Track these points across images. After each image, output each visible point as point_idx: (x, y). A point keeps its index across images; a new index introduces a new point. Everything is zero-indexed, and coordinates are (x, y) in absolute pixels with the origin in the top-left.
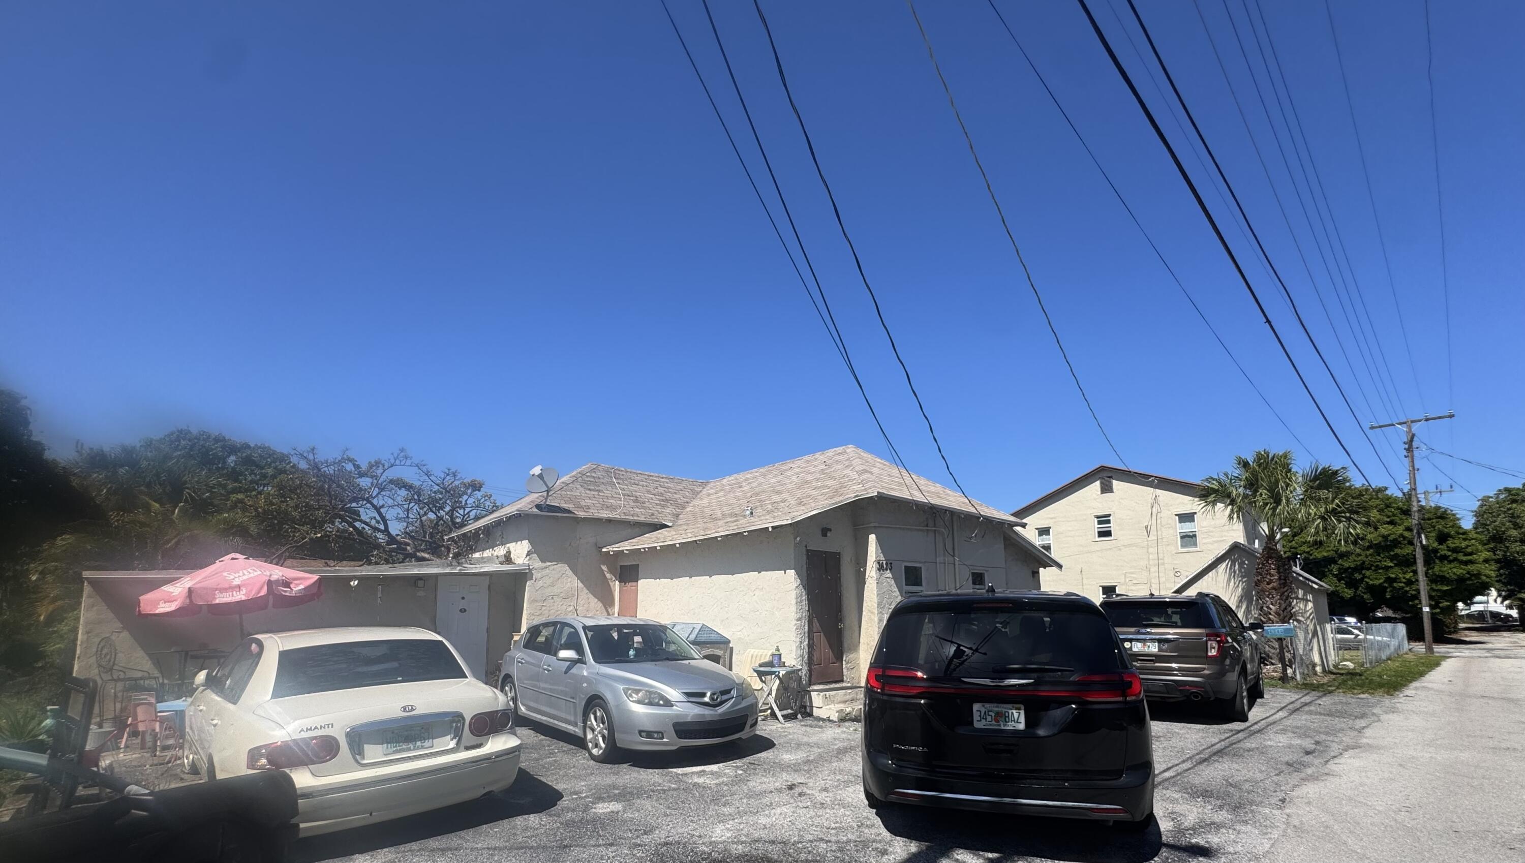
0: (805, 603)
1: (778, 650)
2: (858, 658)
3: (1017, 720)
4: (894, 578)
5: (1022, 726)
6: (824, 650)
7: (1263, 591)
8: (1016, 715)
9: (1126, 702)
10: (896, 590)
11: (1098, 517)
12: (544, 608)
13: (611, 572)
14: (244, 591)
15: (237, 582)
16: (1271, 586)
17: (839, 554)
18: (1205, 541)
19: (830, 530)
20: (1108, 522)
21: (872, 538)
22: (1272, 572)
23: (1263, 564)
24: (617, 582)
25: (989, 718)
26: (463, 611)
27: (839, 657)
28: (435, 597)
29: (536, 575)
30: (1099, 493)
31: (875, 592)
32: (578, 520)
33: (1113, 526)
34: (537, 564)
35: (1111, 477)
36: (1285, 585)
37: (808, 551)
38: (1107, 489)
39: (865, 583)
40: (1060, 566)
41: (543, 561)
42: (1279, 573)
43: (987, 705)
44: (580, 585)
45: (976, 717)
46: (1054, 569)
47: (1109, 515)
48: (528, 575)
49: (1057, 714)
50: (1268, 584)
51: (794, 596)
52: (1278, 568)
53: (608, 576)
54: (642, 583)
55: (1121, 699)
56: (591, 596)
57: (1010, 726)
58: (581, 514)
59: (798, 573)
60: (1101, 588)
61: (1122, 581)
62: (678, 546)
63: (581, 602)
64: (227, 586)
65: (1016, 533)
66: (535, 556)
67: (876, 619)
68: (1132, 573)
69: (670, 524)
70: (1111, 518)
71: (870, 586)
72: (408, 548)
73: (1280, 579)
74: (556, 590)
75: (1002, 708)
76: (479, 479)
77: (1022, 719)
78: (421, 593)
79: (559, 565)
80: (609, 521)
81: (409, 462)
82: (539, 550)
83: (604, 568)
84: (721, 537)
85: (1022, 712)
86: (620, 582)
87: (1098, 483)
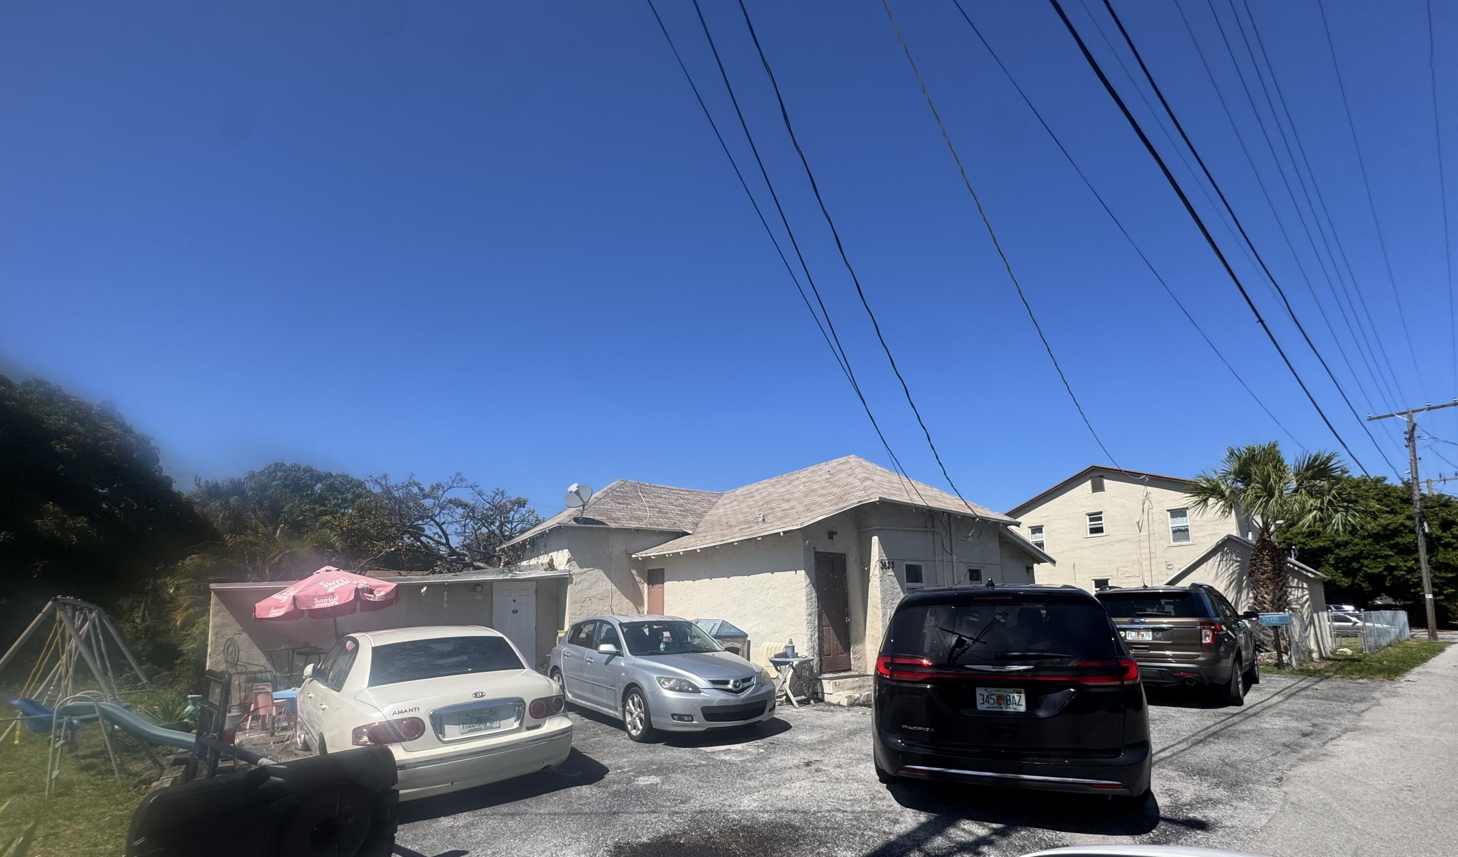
0: (815, 599)
1: (791, 642)
2: (865, 650)
3: (1018, 703)
4: (896, 576)
5: (1022, 709)
6: (833, 641)
7: (1257, 581)
8: (1017, 698)
9: (1123, 686)
10: (898, 586)
11: (1089, 515)
12: (583, 608)
13: (640, 576)
14: (337, 598)
15: (331, 590)
16: (1264, 576)
17: (844, 555)
18: (1197, 535)
19: (836, 533)
20: (1100, 519)
21: (875, 539)
22: (1266, 562)
23: (1257, 555)
24: (646, 585)
25: (991, 701)
26: (515, 612)
27: (847, 648)
28: (492, 601)
29: (576, 579)
30: (1091, 492)
31: (879, 589)
32: (610, 531)
33: (1105, 523)
34: (576, 569)
35: (1102, 476)
36: (1279, 575)
37: (816, 553)
38: (1098, 487)
39: (869, 581)
40: (1053, 562)
41: (581, 567)
42: (1274, 563)
43: (989, 689)
44: (614, 587)
45: (979, 699)
46: (1048, 565)
47: (1101, 513)
48: (569, 581)
49: (1057, 697)
50: (1262, 574)
51: (804, 594)
52: (1272, 560)
53: (638, 579)
54: (667, 584)
55: (1118, 683)
56: (623, 597)
57: (1011, 709)
58: (613, 525)
59: (808, 573)
60: (1093, 582)
61: (1115, 574)
62: (699, 551)
63: (615, 602)
64: (323, 594)
65: (1011, 532)
66: (574, 563)
67: (881, 615)
68: (1124, 567)
69: (690, 532)
70: (1102, 515)
71: (874, 584)
72: (466, 558)
73: (1274, 569)
74: (592, 593)
75: (1003, 692)
76: (523, 497)
77: (1023, 702)
78: (479, 597)
79: (595, 571)
80: (637, 530)
81: (464, 484)
82: (576, 558)
83: (634, 572)
84: (737, 542)
85: (1023, 696)
86: (648, 584)
87: (1089, 483)
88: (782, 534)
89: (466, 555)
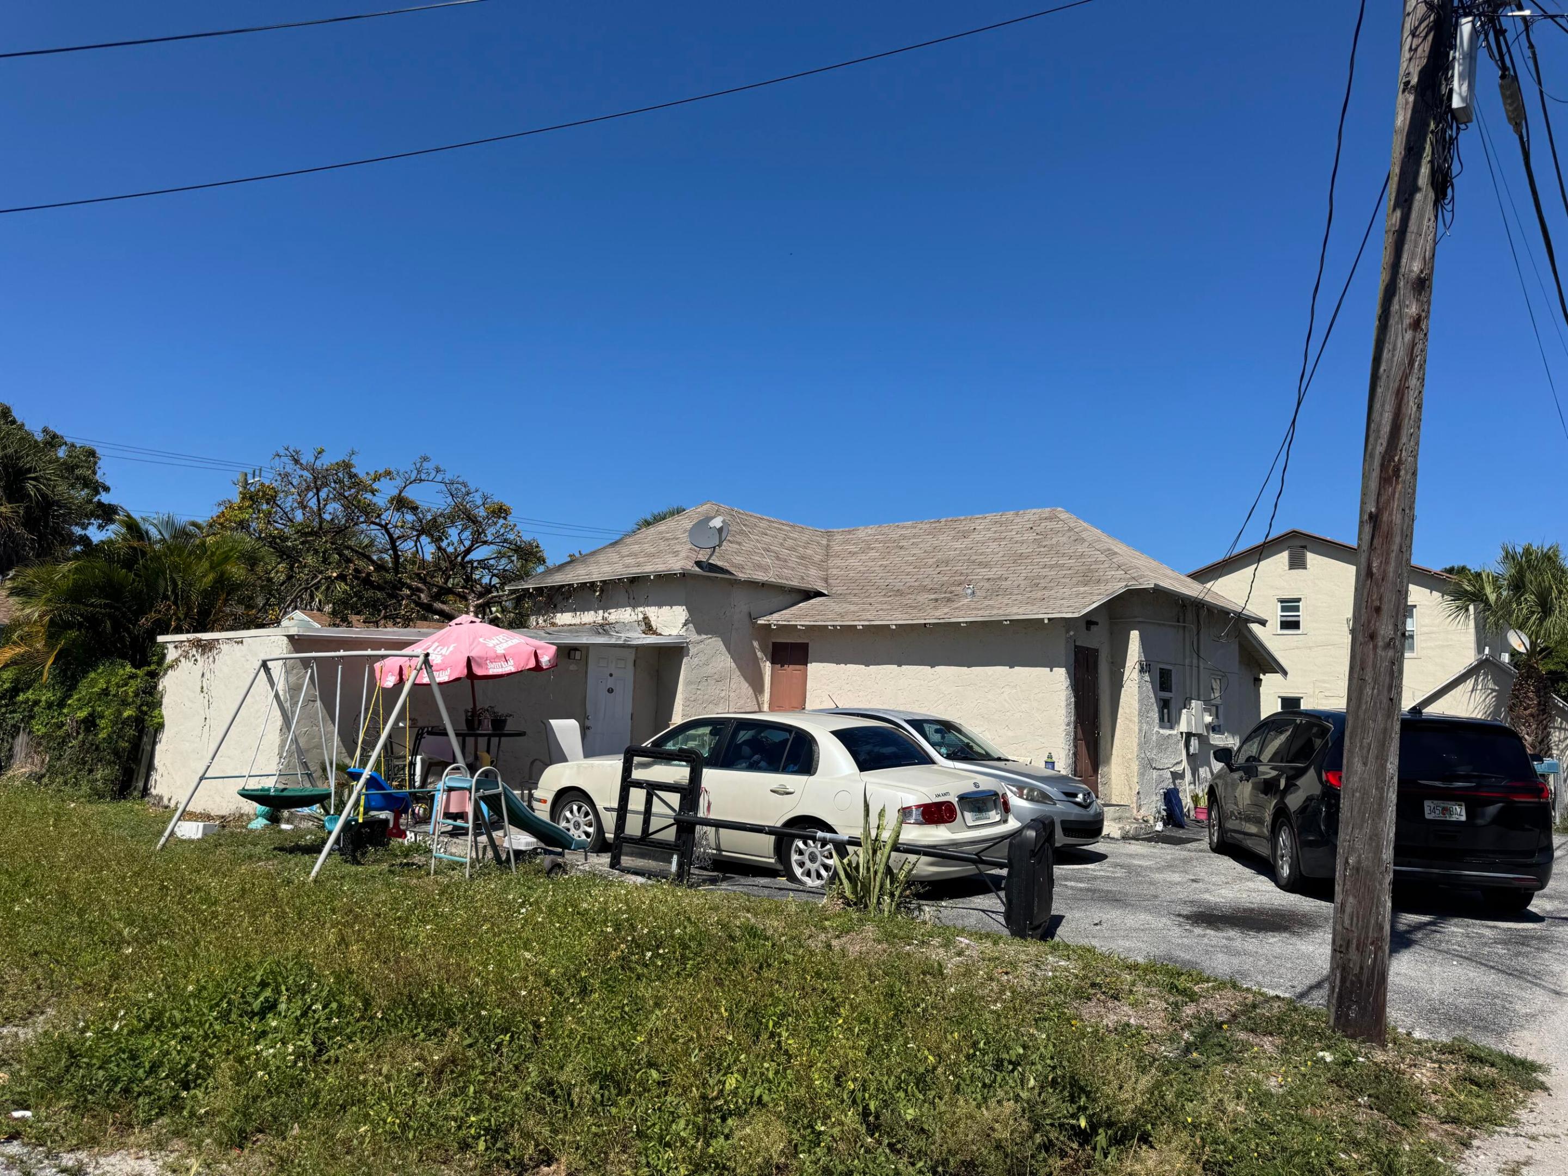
0: (1073, 706)
1: (1050, 756)
2: (1109, 773)
3: (1459, 813)
4: (1151, 682)
5: (1463, 818)
6: (1086, 762)
7: (1519, 717)
8: (1459, 810)
9: (1540, 803)
10: (1152, 695)
11: (1282, 601)
12: (699, 692)
13: (763, 651)
14: (511, 662)
16: (1528, 712)
17: (1097, 651)
18: (1424, 645)
19: (1096, 623)
20: (1297, 609)
21: (1135, 635)
22: (1531, 695)
23: (1521, 685)
24: (768, 664)
25: (1437, 812)
26: (610, 691)
27: (1095, 771)
28: (586, 672)
29: (693, 650)
30: (1287, 568)
31: (1136, 698)
32: (736, 583)
33: (1303, 616)
34: (694, 637)
35: (1304, 547)
36: (1544, 711)
37: (1076, 647)
38: (1297, 563)
39: (1122, 686)
40: (1285, 673)
41: (699, 633)
42: (1539, 697)
43: (1435, 802)
44: (733, 665)
45: (1427, 810)
47: (1298, 600)
48: (685, 650)
49: (1492, 810)
50: (1525, 709)
51: (1064, 698)
52: (1537, 692)
53: (759, 654)
54: (815, 669)
55: (1537, 800)
56: (742, 679)
57: (1454, 818)
58: (742, 576)
59: (1068, 672)
60: (1280, 700)
61: (1310, 691)
63: (734, 686)
65: (1250, 631)
66: (691, 625)
67: (1137, 730)
68: (1324, 681)
69: (826, 592)
70: (1300, 604)
71: (1129, 690)
72: (422, 595)
73: (1539, 704)
74: (709, 670)
75: (1448, 804)
76: (507, 503)
77: (1464, 813)
79: (714, 639)
80: (764, 585)
82: (698, 621)
83: (756, 644)
84: (966, 622)
85: (1464, 808)
86: (772, 663)
87: (1285, 555)
88: (1046, 621)
89: (420, 590)
